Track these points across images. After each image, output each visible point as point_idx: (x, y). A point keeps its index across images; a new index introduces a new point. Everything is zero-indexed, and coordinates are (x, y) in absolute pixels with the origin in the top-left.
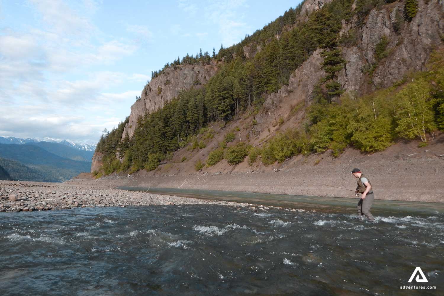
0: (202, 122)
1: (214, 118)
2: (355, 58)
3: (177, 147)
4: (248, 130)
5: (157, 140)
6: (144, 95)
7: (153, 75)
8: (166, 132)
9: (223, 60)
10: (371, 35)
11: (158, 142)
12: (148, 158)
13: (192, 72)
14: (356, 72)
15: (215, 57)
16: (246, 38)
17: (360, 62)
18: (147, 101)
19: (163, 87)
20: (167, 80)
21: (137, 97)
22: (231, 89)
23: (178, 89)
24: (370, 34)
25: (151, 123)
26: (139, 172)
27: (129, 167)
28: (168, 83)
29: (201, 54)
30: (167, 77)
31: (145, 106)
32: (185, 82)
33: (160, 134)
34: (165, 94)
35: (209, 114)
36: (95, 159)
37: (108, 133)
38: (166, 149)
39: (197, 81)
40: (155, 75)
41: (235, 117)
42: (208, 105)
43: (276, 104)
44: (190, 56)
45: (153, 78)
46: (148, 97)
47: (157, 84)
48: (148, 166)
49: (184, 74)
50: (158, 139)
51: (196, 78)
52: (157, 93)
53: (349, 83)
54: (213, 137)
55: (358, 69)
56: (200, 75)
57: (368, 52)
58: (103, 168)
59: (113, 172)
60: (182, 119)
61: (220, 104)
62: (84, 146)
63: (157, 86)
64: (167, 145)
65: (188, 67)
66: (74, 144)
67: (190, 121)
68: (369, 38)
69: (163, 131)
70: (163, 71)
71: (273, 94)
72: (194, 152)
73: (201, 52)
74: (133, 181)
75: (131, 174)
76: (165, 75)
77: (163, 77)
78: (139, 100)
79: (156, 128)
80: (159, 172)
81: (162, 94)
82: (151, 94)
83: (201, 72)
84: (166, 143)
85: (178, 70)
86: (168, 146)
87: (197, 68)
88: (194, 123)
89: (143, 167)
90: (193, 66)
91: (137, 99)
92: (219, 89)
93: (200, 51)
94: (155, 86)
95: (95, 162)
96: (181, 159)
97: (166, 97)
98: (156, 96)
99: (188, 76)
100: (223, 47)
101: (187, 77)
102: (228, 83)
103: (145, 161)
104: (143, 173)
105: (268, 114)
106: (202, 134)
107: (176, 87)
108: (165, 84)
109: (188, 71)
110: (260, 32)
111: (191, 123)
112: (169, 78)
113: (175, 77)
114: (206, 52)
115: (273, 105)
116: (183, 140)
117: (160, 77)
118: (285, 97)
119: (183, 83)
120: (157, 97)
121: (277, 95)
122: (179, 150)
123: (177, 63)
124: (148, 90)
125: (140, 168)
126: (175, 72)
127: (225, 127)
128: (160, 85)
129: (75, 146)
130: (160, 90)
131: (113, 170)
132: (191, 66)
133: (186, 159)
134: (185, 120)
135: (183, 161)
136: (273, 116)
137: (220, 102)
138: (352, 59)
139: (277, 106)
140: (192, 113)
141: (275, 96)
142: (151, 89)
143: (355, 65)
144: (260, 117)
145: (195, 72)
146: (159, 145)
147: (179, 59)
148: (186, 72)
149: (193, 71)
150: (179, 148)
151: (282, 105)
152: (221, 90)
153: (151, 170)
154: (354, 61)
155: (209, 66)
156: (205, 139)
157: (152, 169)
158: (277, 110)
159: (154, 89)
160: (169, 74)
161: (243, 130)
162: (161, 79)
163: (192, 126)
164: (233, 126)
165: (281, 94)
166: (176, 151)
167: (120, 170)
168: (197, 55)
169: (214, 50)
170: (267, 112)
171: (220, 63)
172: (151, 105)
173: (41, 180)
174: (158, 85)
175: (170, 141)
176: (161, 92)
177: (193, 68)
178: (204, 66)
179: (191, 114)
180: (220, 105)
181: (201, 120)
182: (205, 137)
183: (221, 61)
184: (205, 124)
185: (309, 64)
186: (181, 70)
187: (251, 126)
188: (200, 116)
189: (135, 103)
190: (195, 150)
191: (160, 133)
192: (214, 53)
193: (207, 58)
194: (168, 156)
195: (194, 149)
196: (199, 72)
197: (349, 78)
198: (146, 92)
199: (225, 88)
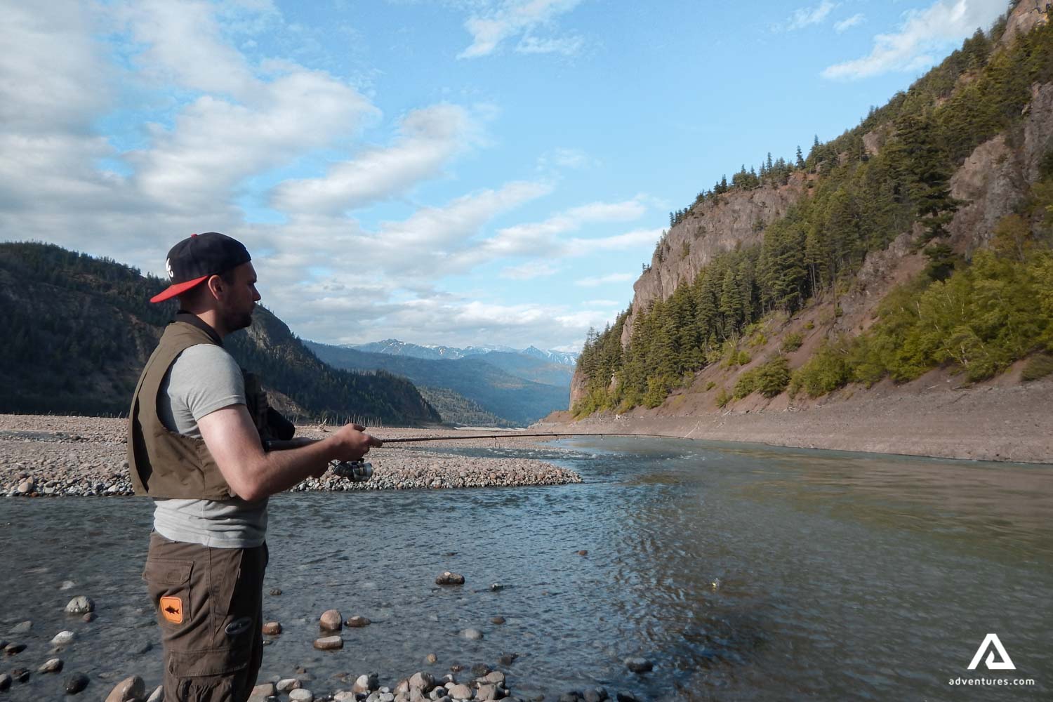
0: (749, 313)
1: (771, 305)
2: (1003, 186)
3: (702, 363)
4: (828, 327)
5: (666, 352)
6: (657, 259)
7: (672, 220)
8: (680, 338)
9: (818, 168)
10: (1040, 136)
11: (667, 355)
12: (647, 385)
13: (749, 206)
14: (1005, 212)
15: (802, 164)
16: (871, 113)
17: (1013, 193)
18: (664, 272)
19: (692, 241)
20: (700, 228)
21: (644, 266)
22: (800, 248)
23: (722, 242)
24: (1038, 133)
25: (656, 319)
26: (634, 410)
27: (619, 401)
28: (701, 232)
29: (770, 163)
30: (700, 222)
31: (660, 281)
32: (735, 226)
33: (670, 341)
34: (696, 256)
35: (764, 298)
36: (575, 385)
37: (598, 335)
38: (683, 367)
39: (761, 223)
40: (678, 219)
41: (811, 301)
42: (761, 280)
43: (883, 272)
44: (748, 171)
45: (673, 226)
46: (665, 263)
47: (682, 237)
48: (647, 398)
49: (734, 211)
50: (666, 350)
51: (758, 217)
52: (681, 255)
53: (989, 236)
54: (766, 342)
55: (1008, 207)
56: (766, 211)
57: (1030, 171)
58: (580, 403)
59: (594, 411)
60: (710, 310)
61: (777, 278)
62: (569, 357)
63: (681, 242)
64: (684, 360)
65: (742, 197)
66: (550, 354)
67: (727, 313)
68: (1036, 141)
69: (675, 334)
70: (691, 210)
71: (876, 254)
72: (730, 372)
73: (770, 159)
74: (623, 427)
75: (621, 413)
76: (695, 218)
77: (691, 222)
78: (648, 271)
79: (664, 330)
80: (665, 411)
81: (691, 256)
82: (669, 257)
83: (768, 203)
84: (682, 357)
85: (721, 204)
86: (686, 362)
87: (759, 196)
88: (733, 316)
89: (640, 402)
90: (752, 193)
91: (644, 268)
92: (774, 250)
93: (767, 157)
94: (676, 240)
95: (576, 391)
96: (707, 386)
97: (699, 261)
98: (680, 260)
99: (741, 213)
100: (819, 141)
101: (739, 217)
102: (794, 237)
103: (642, 391)
104: (641, 412)
105: (866, 295)
106: (751, 336)
107: (717, 240)
108: (696, 236)
109: (741, 204)
110: (904, 96)
111: (729, 316)
112: (703, 223)
113: (716, 219)
114: (779, 159)
115: (876, 276)
116: (713, 349)
117: (687, 223)
118: (903, 256)
119: (732, 230)
120: (681, 263)
121: (887, 254)
122: (706, 368)
123: (721, 189)
124: (664, 252)
125: (636, 404)
126: (717, 210)
127: (789, 321)
128: (686, 237)
129: (551, 357)
130: (687, 249)
131: (594, 407)
132: (748, 194)
133: (714, 385)
134: (717, 311)
135: (708, 389)
136: (876, 297)
137: (777, 275)
138: (996, 189)
139: (884, 277)
140: (728, 298)
141: (882, 257)
142: (669, 248)
143: (1001, 200)
144: (849, 300)
145: (757, 205)
146: (669, 360)
147: (724, 181)
148: (737, 207)
149: (752, 202)
150: (704, 365)
151: (896, 274)
152: (778, 252)
153: (653, 407)
154: (999, 192)
155: (787, 187)
156: (753, 346)
157: (654, 405)
158: (886, 284)
159: (676, 246)
160: (703, 215)
161: (819, 327)
162: (688, 226)
163: (731, 322)
164: (805, 318)
165: (896, 251)
166: (701, 369)
167: (605, 409)
168: (763, 166)
169: (799, 150)
170: (864, 290)
171: (811, 177)
172: (670, 280)
173: (492, 424)
174: (683, 239)
175: (688, 352)
176: (687, 253)
177: (752, 198)
178: (776, 188)
179: (727, 300)
180: (777, 282)
181: (748, 310)
182: (754, 342)
183: (813, 172)
184: (755, 317)
185: (956, 185)
186: (728, 203)
187: (833, 319)
188: (746, 303)
189: (642, 276)
190: (732, 367)
191: (669, 339)
192: (800, 157)
193: (782, 172)
194: (686, 380)
195: (731, 365)
196: (764, 203)
197: (989, 225)
198: (659, 256)
199: (786, 247)
